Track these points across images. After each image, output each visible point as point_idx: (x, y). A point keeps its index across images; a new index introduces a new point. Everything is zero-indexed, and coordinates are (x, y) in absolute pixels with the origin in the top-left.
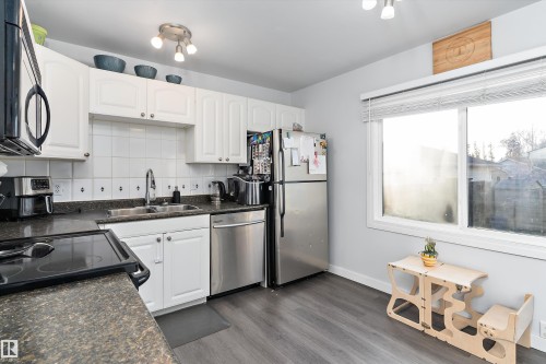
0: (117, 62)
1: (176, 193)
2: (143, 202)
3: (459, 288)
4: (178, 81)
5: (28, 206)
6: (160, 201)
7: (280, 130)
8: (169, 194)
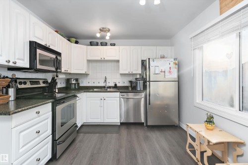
0: (95, 43)
1: (116, 85)
2: (104, 87)
3: (209, 142)
4: (114, 45)
5: (73, 86)
6: (110, 87)
7: (149, 59)
8: (113, 85)
